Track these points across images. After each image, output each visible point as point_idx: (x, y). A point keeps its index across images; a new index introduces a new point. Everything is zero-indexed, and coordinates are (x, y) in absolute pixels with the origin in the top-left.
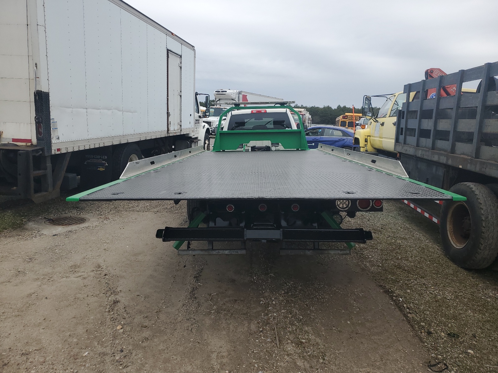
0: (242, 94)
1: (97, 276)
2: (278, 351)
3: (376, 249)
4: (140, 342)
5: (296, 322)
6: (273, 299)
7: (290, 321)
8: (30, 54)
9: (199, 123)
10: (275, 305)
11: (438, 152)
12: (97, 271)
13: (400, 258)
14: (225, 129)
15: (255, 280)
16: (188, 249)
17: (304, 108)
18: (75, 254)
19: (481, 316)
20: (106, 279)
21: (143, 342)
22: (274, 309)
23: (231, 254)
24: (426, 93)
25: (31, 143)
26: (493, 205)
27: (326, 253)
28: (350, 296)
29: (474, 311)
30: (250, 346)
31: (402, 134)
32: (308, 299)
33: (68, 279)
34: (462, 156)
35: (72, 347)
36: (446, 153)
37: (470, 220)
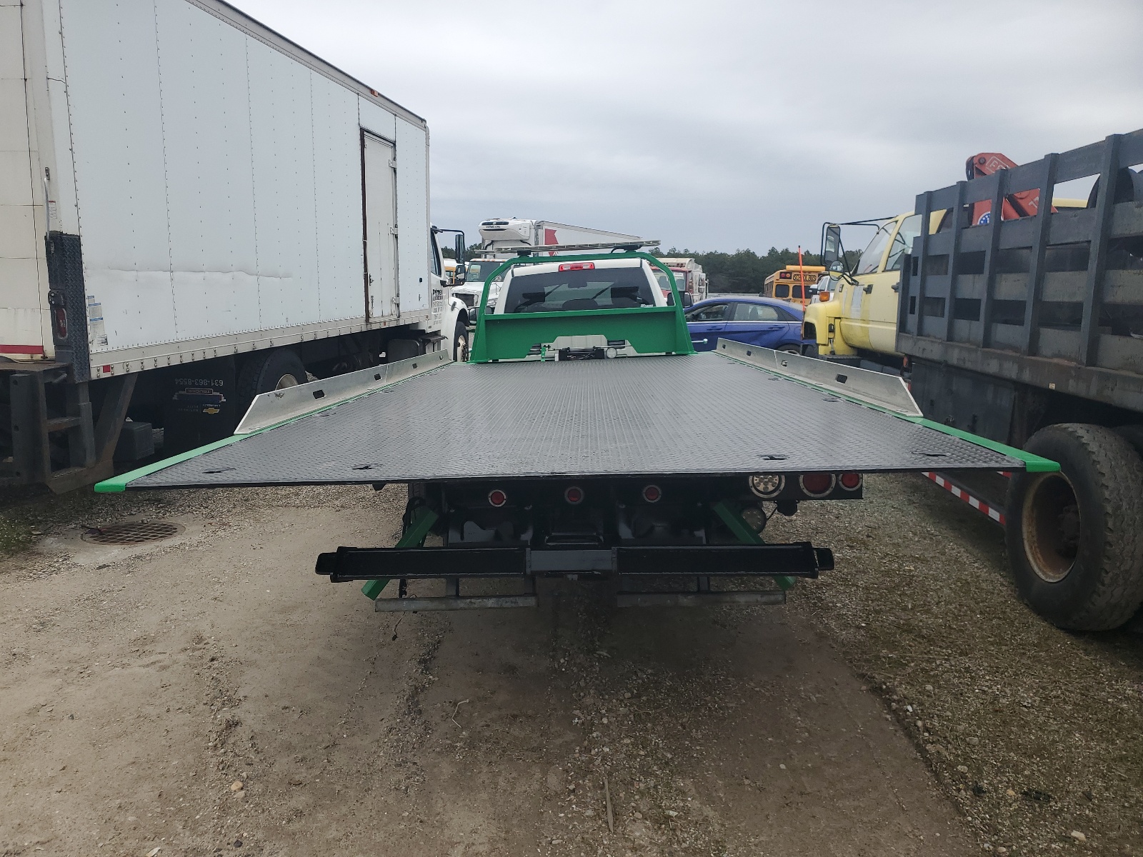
0: (545, 227)
1: (194, 662)
2: (610, 840)
3: (853, 585)
4: (284, 822)
5: (655, 768)
6: (603, 711)
7: (642, 766)
8: (34, 148)
9: (441, 298)
10: (607, 726)
11: (999, 351)
12: (194, 650)
13: (910, 607)
14: (500, 310)
15: (561, 666)
16: (401, 596)
17: (691, 256)
18: (146, 610)
19: (1104, 746)
20: (214, 669)
21: (289, 821)
22: (605, 736)
23: (500, 608)
24: (970, 212)
25: (41, 355)
26: (1133, 477)
27: (727, 602)
28: (789, 701)
29: (1088, 735)
30: (543, 828)
31: (912, 312)
32: (687, 711)
33: (127, 671)
34: (1056, 360)
35: (123, 835)
36: (1018, 355)
37: (1077, 512)
